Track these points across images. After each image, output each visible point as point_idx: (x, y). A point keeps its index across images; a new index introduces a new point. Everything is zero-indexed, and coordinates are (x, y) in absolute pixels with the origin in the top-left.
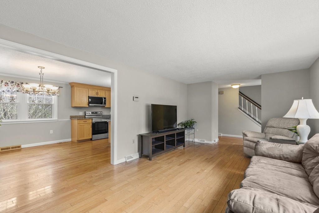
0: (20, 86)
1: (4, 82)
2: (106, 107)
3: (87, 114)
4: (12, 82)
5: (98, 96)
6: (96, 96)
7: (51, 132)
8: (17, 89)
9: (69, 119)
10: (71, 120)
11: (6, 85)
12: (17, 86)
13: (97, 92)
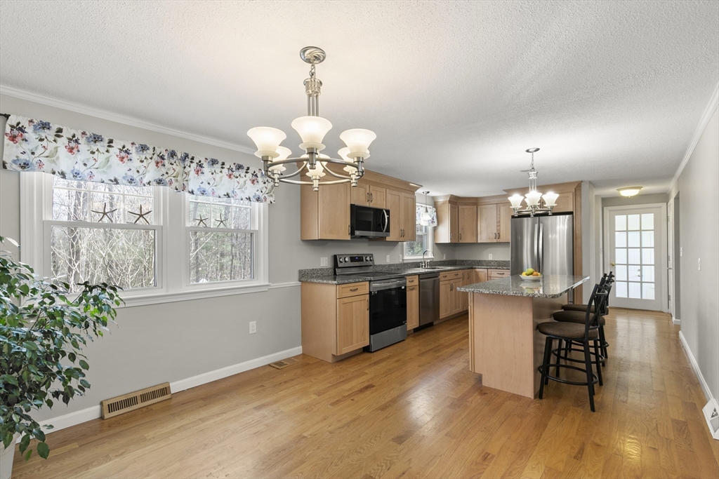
0: (166, 162)
1: (117, 145)
2: (388, 239)
3: (340, 265)
4: (144, 148)
5: (372, 205)
6: (367, 205)
7: (253, 326)
8: (158, 177)
9: (295, 282)
10: (300, 283)
11: (122, 159)
12: (157, 163)
13: (368, 191)
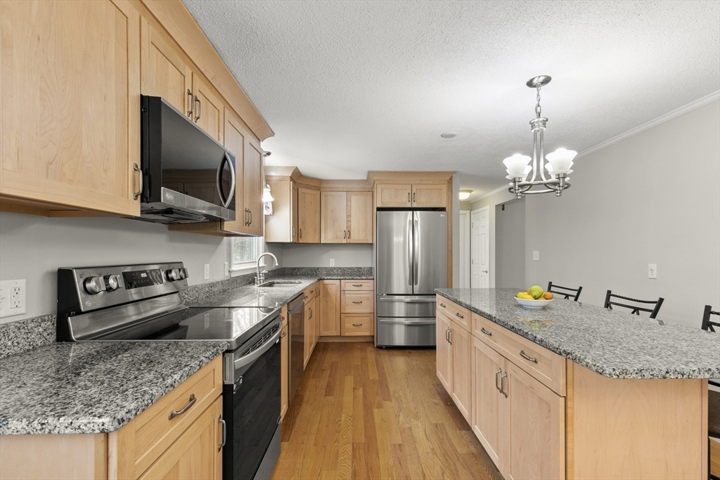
13: (188, 87)
